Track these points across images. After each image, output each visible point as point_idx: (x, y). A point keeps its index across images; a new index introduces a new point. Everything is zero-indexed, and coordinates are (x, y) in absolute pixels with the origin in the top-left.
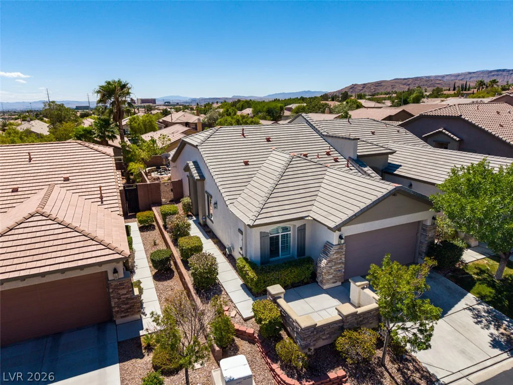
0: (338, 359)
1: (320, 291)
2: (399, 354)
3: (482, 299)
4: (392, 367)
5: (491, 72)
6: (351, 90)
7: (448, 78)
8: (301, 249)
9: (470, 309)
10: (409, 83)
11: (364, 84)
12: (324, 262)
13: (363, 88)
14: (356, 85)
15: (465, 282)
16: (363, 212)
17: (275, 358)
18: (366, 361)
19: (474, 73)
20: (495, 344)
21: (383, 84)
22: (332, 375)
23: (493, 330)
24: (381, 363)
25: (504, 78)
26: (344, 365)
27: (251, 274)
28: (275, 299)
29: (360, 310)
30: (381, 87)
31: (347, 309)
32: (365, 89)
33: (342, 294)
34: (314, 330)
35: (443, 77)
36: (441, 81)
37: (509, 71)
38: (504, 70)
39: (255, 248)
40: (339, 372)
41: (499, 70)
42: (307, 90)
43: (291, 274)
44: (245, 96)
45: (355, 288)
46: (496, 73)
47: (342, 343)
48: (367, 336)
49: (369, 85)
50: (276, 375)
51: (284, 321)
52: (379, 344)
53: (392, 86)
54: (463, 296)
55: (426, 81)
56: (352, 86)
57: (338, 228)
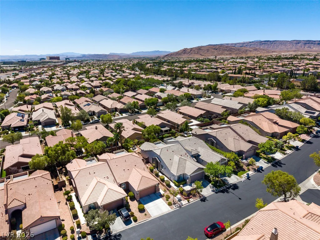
0: (191, 194)
1: (187, 185)
2: (199, 193)
3: (212, 184)
4: (198, 195)
5: (262, 42)
6: (184, 52)
7: (238, 45)
8: (183, 178)
9: (210, 186)
10: (217, 48)
11: (191, 49)
12: (188, 180)
13: (191, 51)
14: (186, 49)
15: (210, 182)
16: (194, 172)
17: (183, 195)
18: (194, 194)
19: (252, 42)
20: (212, 191)
21: (202, 48)
22: (190, 196)
23: (212, 189)
24: (196, 195)
25: (268, 45)
26: (192, 195)
27: (177, 183)
28: (182, 187)
29: (194, 188)
30: (201, 51)
31: (192, 188)
32: (192, 51)
33: (191, 185)
34: (188, 191)
35: (236, 44)
36: (235, 47)
37: (271, 41)
38: (268, 41)
39: (176, 179)
40: (191, 196)
41: (266, 41)
42: (157, 50)
43: (183, 183)
44: (118, 53)
45: (193, 184)
46: (264, 43)
47: (191, 192)
48: (194, 191)
49: (194, 49)
50: (183, 197)
51: (184, 190)
52: (196, 192)
53: (207, 50)
54: (209, 184)
55: (226, 47)
56: (184, 49)
57: (190, 175)
